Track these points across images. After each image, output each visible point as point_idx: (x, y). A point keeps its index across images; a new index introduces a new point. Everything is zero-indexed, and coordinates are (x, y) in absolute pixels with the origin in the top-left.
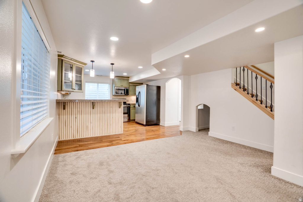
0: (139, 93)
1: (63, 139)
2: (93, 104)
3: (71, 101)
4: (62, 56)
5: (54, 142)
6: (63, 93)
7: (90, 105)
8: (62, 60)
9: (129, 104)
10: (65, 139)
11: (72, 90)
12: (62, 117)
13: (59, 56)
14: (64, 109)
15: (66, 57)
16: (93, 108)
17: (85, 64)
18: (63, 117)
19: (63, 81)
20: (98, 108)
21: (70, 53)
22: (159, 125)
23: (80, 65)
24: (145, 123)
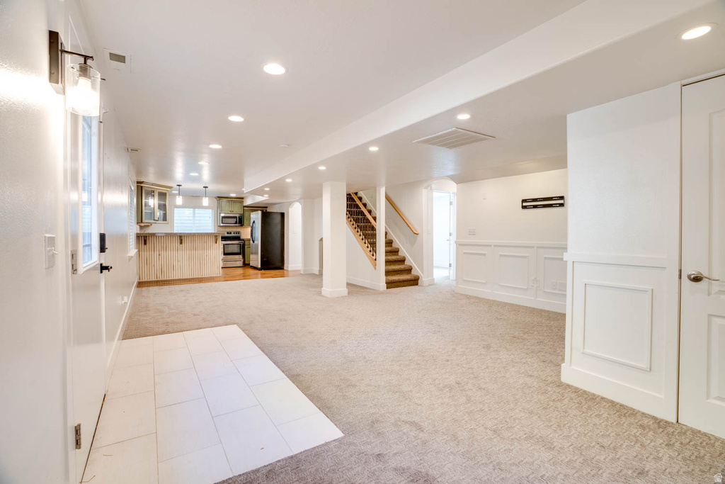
0: (254, 222)
1: (144, 280)
2: (181, 238)
3: (153, 235)
4: (142, 182)
5: (134, 283)
6: (143, 225)
7: (177, 240)
8: (142, 187)
9: (243, 240)
10: (146, 280)
11: (153, 221)
12: (142, 253)
13: (138, 182)
14: (145, 244)
15: (147, 183)
16: (181, 243)
17: (171, 188)
18: (145, 254)
19: (144, 211)
20: (186, 243)
21: (151, 178)
22: (283, 269)
23: (163, 190)
24: (259, 266)
